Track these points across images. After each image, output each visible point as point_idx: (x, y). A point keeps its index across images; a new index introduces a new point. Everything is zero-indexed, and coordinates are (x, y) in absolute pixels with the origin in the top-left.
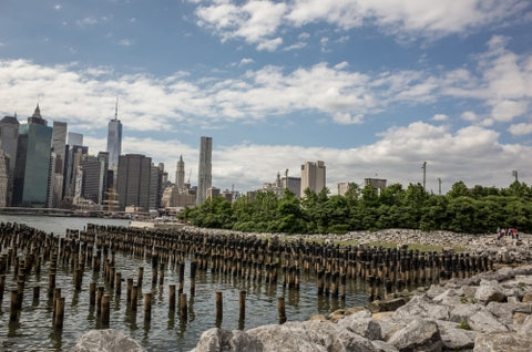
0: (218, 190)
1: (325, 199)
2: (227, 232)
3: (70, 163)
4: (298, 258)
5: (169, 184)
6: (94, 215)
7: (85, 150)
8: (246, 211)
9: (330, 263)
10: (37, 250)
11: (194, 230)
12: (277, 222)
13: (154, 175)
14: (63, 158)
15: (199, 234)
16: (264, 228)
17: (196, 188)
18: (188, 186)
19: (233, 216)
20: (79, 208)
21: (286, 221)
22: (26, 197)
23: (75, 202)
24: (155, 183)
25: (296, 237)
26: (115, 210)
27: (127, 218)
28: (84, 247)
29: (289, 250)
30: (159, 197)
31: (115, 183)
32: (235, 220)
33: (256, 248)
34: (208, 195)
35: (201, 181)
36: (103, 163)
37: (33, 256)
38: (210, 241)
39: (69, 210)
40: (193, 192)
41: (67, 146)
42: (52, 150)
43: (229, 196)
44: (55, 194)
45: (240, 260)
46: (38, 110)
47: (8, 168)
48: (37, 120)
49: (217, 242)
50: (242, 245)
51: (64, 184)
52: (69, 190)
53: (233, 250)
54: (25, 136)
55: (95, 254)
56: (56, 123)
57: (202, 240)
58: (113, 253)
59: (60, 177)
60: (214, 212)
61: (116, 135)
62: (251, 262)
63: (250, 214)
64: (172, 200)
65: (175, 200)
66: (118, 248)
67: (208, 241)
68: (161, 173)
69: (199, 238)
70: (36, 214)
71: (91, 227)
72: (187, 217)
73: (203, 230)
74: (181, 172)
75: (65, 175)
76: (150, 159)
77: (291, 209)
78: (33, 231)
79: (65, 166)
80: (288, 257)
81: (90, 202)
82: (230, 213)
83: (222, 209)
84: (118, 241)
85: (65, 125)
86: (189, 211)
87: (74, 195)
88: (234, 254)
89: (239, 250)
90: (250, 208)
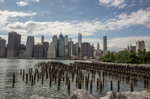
0: (109, 51)
1: (145, 53)
2: (113, 63)
3: (69, 46)
4: (136, 71)
5: (95, 50)
6: (76, 59)
7: (73, 42)
8: (118, 57)
9: (148, 73)
10: (63, 68)
11: (103, 63)
12: (128, 60)
13: (91, 47)
14: (68, 45)
15: (104, 64)
16: (124, 62)
17: (103, 51)
18: (100, 50)
19: (114, 59)
21: (131, 60)
22: (60, 55)
23: (71, 56)
24: (91, 50)
25: (135, 65)
26: (81, 58)
27: (84, 60)
28: (74, 67)
29: (133, 69)
30: (93, 54)
31: (81, 51)
32: (115, 60)
33: (122, 68)
34: (107, 52)
35: (104, 49)
36: (77, 45)
37: (62, 70)
38: (108, 66)
39: (70, 58)
40: (102, 52)
41: (68, 42)
42: (65, 43)
43: (113, 53)
44: (66, 54)
45: (117, 72)
46: (61, 33)
47: (55, 48)
48: (61, 36)
49: (110, 66)
50: (118, 67)
51: (68, 50)
52: (69, 53)
53: (115, 69)
54: (59, 40)
55: (77, 69)
56: (65, 36)
57: (105, 66)
58: (81, 69)
59: (67, 50)
60: (108, 58)
61: (80, 38)
62: (121, 72)
63: (120, 58)
64: (96, 55)
65: (97, 54)
66: (82, 68)
67: (107, 66)
68: (93, 47)
69: (104, 65)
70: (62, 59)
71: (75, 62)
72: (101, 59)
73: (106, 63)
74: (98, 47)
75: (68, 49)
76: (90, 44)
77: (133, 56)
78: (62, 63)
79: (68, 47)
80: (133, 71)
81: (75, 56)
82: (113, 58)
83: (111, 57)
84: (82, 66)
85: (67, 36)
86: (101, 57)
87: (71, 54)
88: (115, 70)
89: (117, 69)
90: (119, 56)
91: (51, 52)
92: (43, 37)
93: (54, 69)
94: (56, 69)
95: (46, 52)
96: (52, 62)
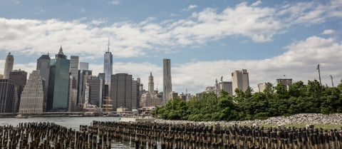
0: (177, 94)
1: (250, 96)
2: (185, 122)
3: (81, 81)
4: (234, 138)
5: (144, 91)
6: (97, 115)
7: (90, 73)
8: (196, 107)
9: (258, 140)
10: (62, 140)
11: (162, 121)
12: (218, 113)
13: (134, 86)
14: (77, 78)
15: (165, 124)
16: (209, 118)
17: (162, 93)
18: (157, 92)
19: (188, 111)
20: (88, 110)
21: (224, 112)
22: (55, 104)
23: (84, 107)
24: (135, 91)
25: (232, 123)
26: (110, 110)
27: (118, 116)
28: (91, 137)
29: (228, 133)
30: (138, 101)
31: (109, 93)
32: (190, 113)
33: (205, 132)
34: (171, 97)
35: (165, 88)
37: (59, 144)
38: (173, 129)
39: (81, 112)
40: (160, 96)
41: (79, 71)
42: (70, 74)
43: (184, 97)
44: (72, 102)
45: (195, 141)
46: (61, 50)
47: (44, 87)
48: (61, 56)
49: (178, 129)
50: (195, 131)
51: (78, 93)
52: (81, 99)
53: (189, 134)
54: (54, 66)
55: (98, 142)
56: (72, 57)
57: (168, 129)
58: (110, 140)
59: (75, 91)
60: (175, 109)
61: (109, 61)
62: (202, 143)
63: (199, 109)
65: (148, 102)
66: (113, 137)
68: (138, 85)
69: (166, 127)
70: (61, 116)
71: (95, 123)
72: (157, 113)
73: (169, 122)
74: (152, 84)
75: (78, 89)
76: (131, 76)
77: (227, 104)
78: (59, 127)
79: (78, 84)
80: (227, 138)
81: (94, 106)
82: (186, 109)
83: (180, 107)
84: (113, 131)
85: (77, 58)
86: (158, 109)
87: (84, 102)
88: (190, 138)
89: (193, 135)
90: (199, 105)
91: (32, 97)
92: (10, 59)
93: (35, 144)
94: (41, 142)
95: (17, 99)
96: (33, 126)
